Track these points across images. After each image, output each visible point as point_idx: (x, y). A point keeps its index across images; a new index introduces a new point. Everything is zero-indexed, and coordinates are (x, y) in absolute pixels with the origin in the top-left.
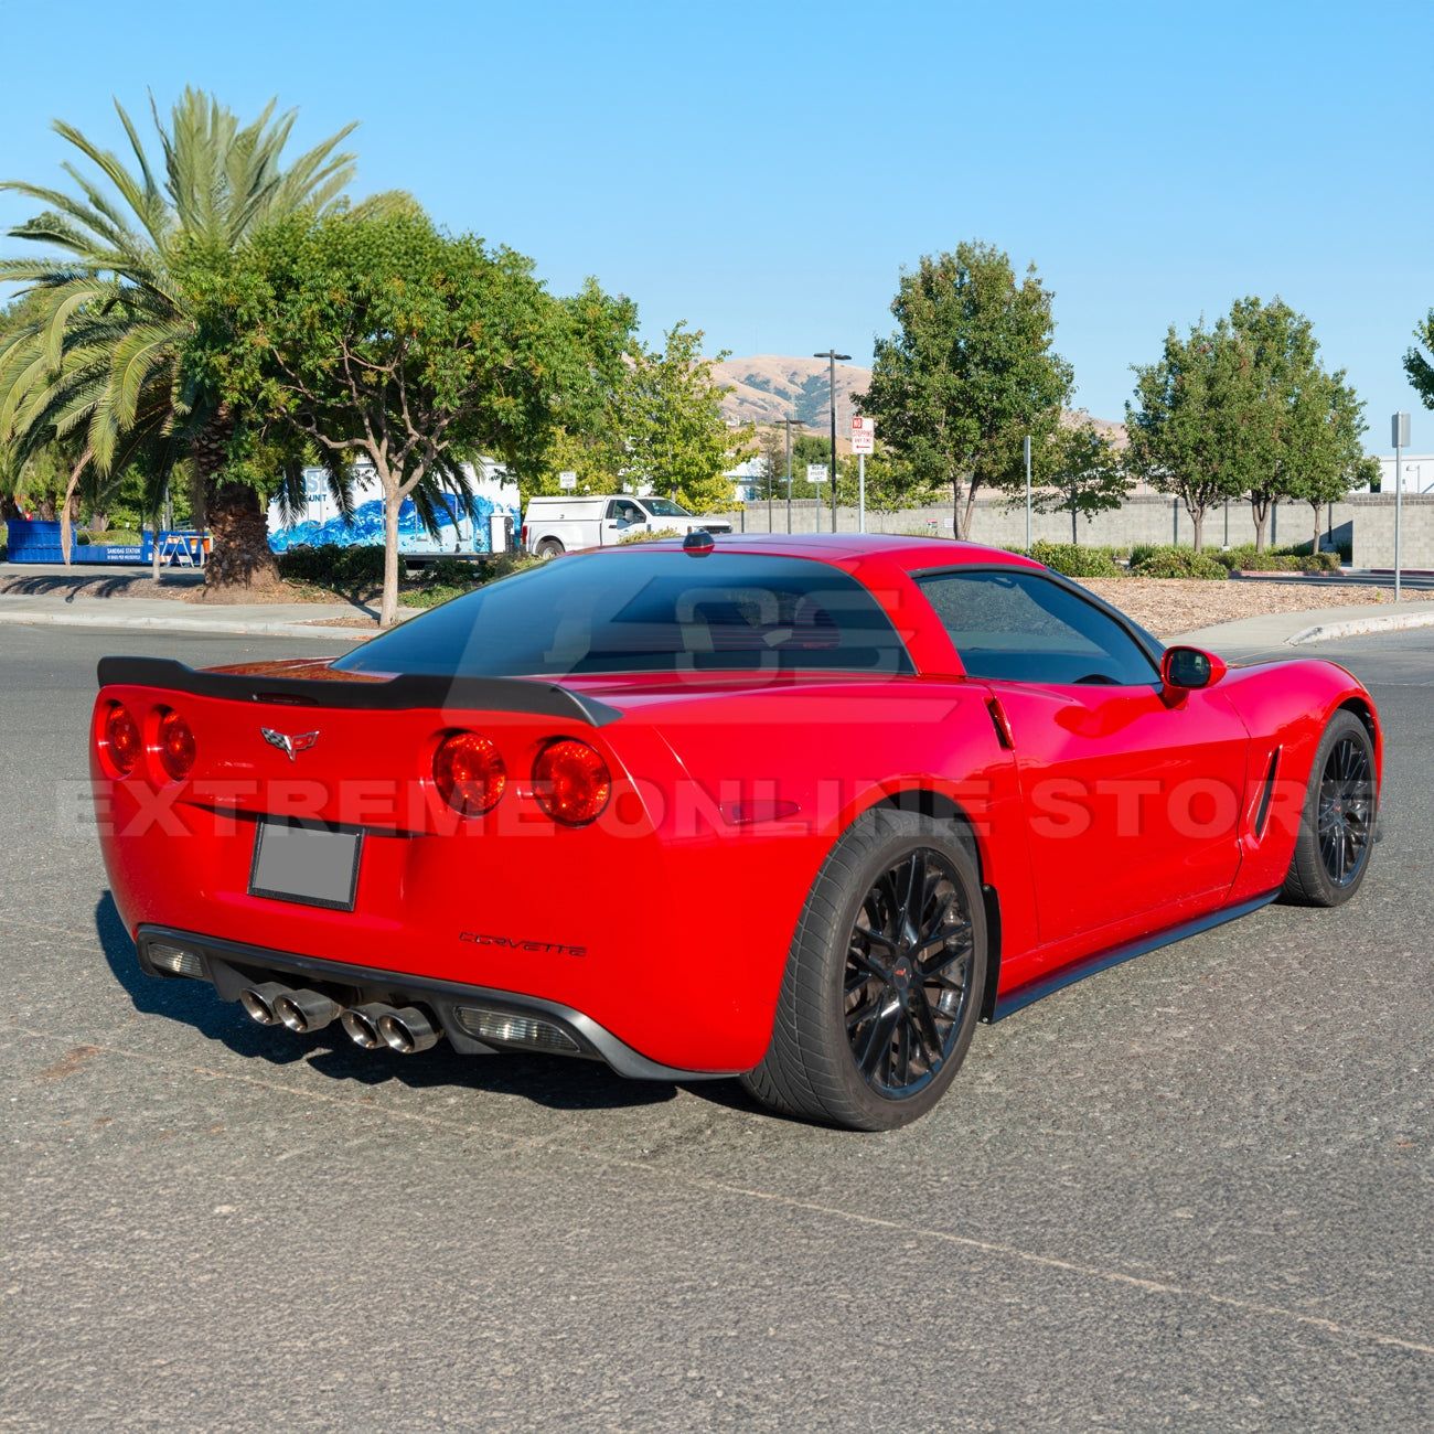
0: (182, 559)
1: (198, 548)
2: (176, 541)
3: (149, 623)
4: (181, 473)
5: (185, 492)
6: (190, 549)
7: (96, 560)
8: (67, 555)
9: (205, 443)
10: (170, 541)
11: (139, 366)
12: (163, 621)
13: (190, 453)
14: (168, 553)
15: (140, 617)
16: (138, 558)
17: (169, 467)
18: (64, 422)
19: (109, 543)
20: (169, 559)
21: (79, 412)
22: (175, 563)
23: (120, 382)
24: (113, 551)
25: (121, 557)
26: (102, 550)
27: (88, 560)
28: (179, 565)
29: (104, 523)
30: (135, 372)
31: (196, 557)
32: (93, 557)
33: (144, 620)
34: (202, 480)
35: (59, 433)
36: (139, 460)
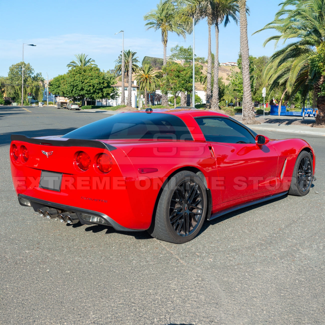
0: (311, 115)
1: (315, 113)
2: (310, 111)
3: (300, 132)
4: (310, 94)
5: (312, 99)
6: (313, 113)
7: (290, 115)
8: (279, 113)
9: (317, 86)
10: (308, 111)
11: (299, 67)
12: (304, 132)
13: (313, 89)
14: (307, 114)
15: (297, 130)
16: (300, 115)
17: (308, 92)
18: (281, 81)
19: (294, 111)
20: (308, 115)
21: (285, 78)
22: (309, 116)
23: (293, 72)
24: (294, 113)
25: (296, 114)
26: (292, 113)
27: (288, 115)
28: (310, 117)
29: (294, 106)
30: (298, 69)
31: (314, 115)
32: (290, 114)
33: (299, 131)
34: (316, 95)
35: (280, 84)
36: (300, 91)
